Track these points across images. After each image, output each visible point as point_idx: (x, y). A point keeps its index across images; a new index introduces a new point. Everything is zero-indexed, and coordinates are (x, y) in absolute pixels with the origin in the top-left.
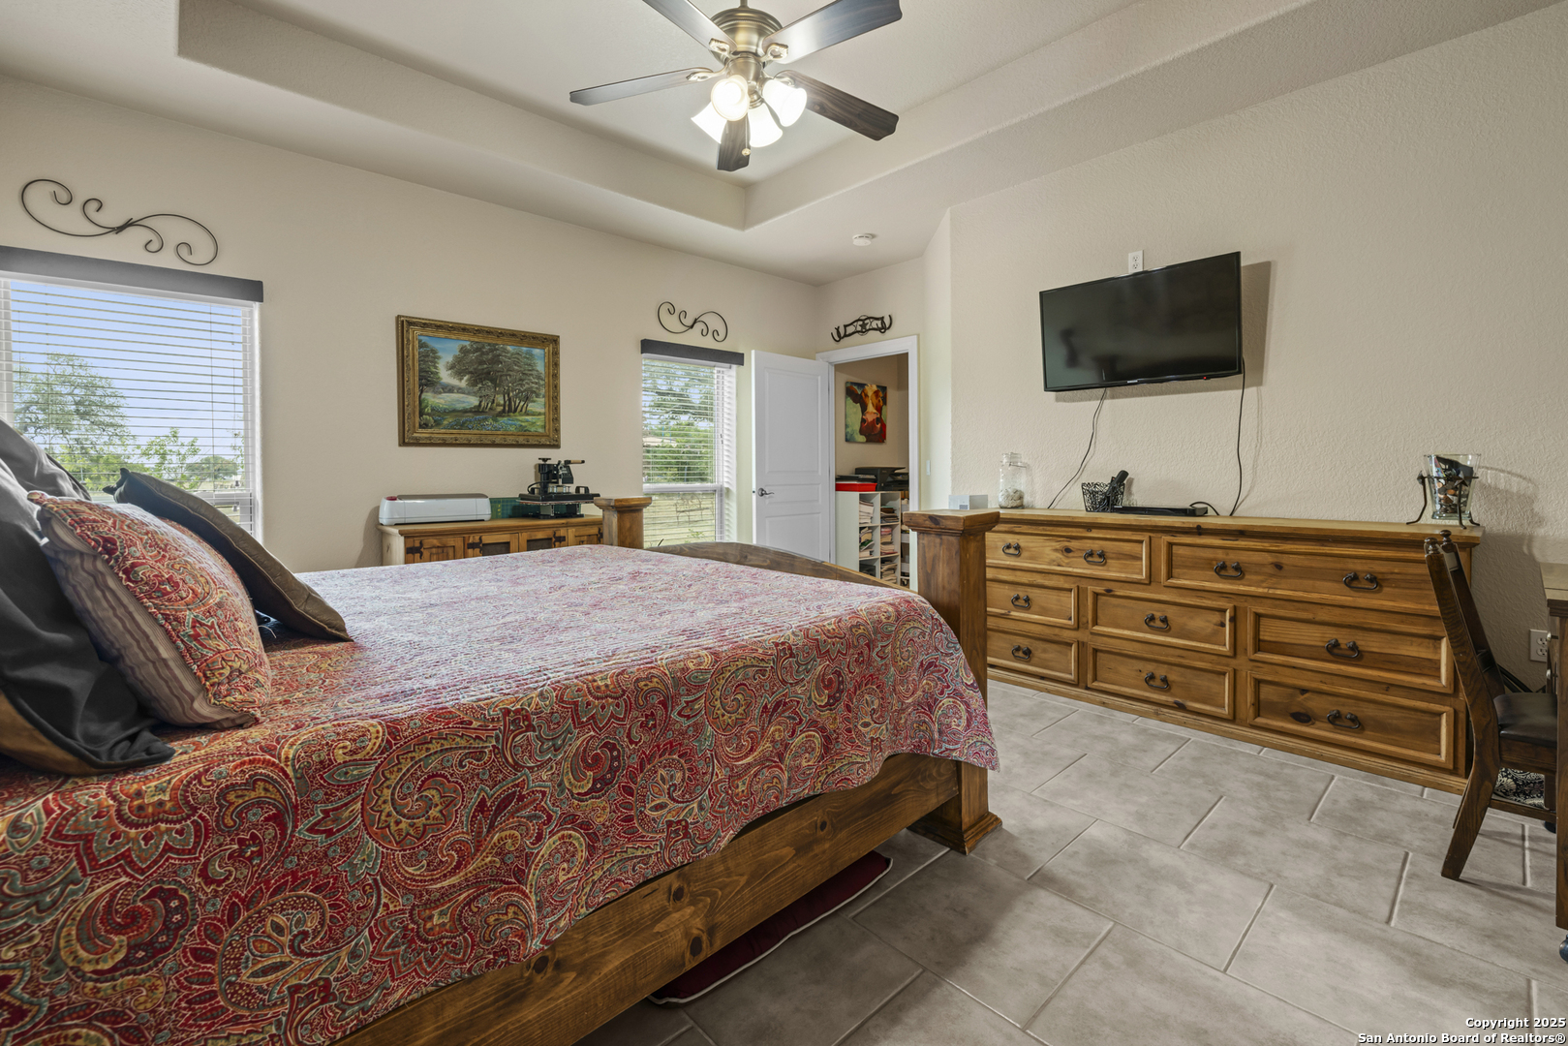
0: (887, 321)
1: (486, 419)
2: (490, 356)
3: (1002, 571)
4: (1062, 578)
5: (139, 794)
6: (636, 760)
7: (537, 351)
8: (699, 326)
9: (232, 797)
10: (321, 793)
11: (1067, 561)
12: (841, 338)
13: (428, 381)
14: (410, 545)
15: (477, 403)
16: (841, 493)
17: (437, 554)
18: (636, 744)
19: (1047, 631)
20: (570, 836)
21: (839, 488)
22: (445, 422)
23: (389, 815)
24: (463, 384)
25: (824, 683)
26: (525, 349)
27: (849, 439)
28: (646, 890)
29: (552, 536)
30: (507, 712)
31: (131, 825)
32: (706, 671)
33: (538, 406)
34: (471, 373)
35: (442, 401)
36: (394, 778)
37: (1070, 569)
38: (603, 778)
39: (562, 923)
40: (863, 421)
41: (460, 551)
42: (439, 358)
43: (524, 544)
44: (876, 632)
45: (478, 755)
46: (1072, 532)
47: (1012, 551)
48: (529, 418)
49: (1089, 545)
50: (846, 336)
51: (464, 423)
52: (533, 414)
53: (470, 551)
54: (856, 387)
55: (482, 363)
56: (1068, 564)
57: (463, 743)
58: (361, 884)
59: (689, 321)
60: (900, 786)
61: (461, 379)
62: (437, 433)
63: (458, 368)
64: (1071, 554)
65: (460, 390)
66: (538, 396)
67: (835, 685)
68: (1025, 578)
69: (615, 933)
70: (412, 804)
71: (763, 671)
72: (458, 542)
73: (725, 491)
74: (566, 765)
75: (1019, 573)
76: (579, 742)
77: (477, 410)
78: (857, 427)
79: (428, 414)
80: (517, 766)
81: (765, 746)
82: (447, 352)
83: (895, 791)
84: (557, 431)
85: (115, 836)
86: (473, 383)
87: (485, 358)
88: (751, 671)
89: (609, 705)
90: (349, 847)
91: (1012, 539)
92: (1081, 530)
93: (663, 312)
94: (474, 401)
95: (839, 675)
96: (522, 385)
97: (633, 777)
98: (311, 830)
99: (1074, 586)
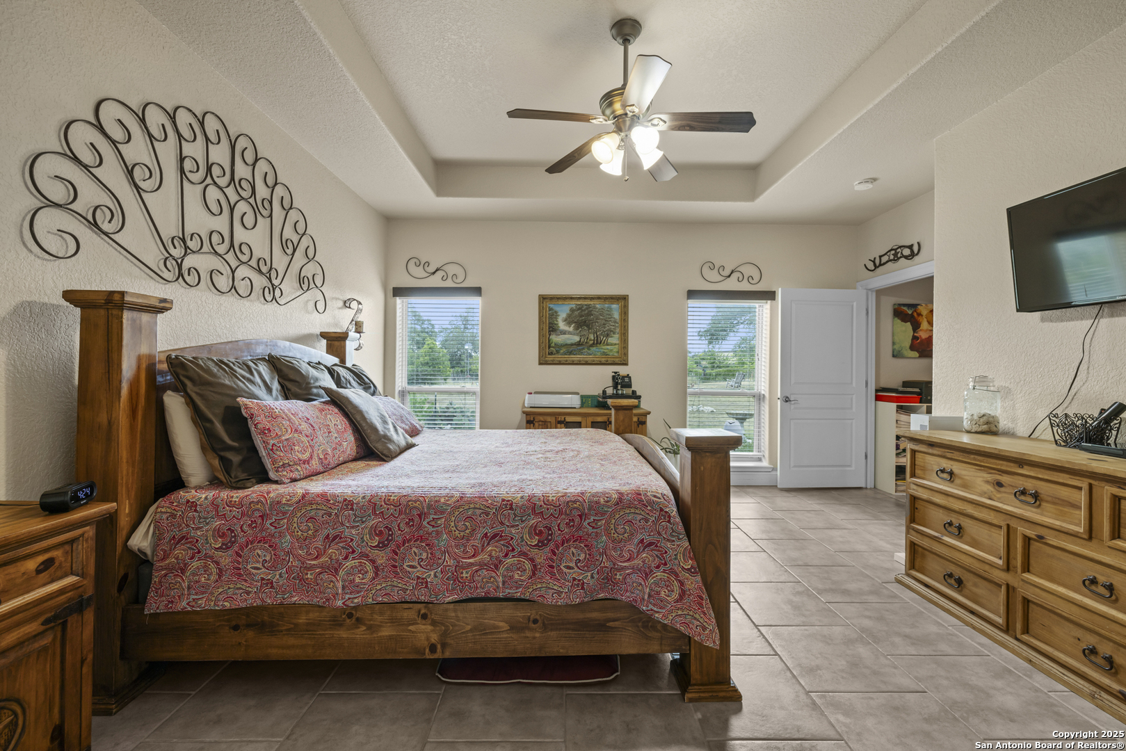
0: (916, 249)
1: (583, 349)
2: (586, 312)
3: (936, 494)
4: (992, 513)
5: (232, 497)
6: (401, 539)
7: (614, 306)
8: (735, 276)
9: (252, 505)
10: (275, 512)
11: (998, 496)
12: (876, 267)
13: (553, 329)
14: (528, 419)
15: (578, 340)
16: (880, 403)
17: (542, 425)
18: (402, 531)
19: (976, 566)
20: (365, 564)
21: (878, 398)
22: (562, 351)
23: (295, 528)
24: (571, 329)
25: (535, 531)
26: (606, 305)
27: (896, 355)
28: (406, 606)
29: (606, 420)
30: (345, 500)
31: (228, 506)
32: (449, 505)
33: (614, 339)
34: (575, 322)
35: (560, 339)
36: (299, 514)
37: (1000, 505)
38: (383, 543)
39: (356, 601)
40: (914, 338)
41: (554, 426)
42: (559, 316)
43: (590, 424)
44: (590, 508)
45: (330, 515)
46: (1002, 465)
47: (945, 476)
48: (608, 347)
49: (1022, 483)
50: (881, 265)
51: (571, 351)
52: (612, 345)
53: (559, 425)
54: (905, 308)
55: (581, 316)
56: (999, 498)
57: (324, 508)
58: (283, 550)
59: (727, 273)
60: (616, 623)
61: (570, 327)
62: (558, 357)
63: (569, 321)
64: (1002, 489)
65: (570, 333)
66: (614, 333)
67: (545, 536)
68: (957, 505)
69: (387, 619)
70: (303, 527)
71: (487, 514)
72: (552, 419)
73: (762, 396)
74: (367, 531)
75: (951, 499)
76: (373, 522)
77: (579, 344)
78: (908, 343)
79: (553, 347)
80: (342, 524)
81: (484, 557)
82: (563, 312)
83: (611, 624)
84: (626, 354)
85: (224, 508)
86: (576, 328)
87: (583, 313)
88: (478, 512)
89: (391, 509)
90: (281, 535)
91: (945, 464)
92: (1012, 464)
93: (706, 271)
94: (577, 339)
95: (550, 529)
96: (604, 327)
97: (398, 547)
98: (271, 524)
99: (1003, 524)
